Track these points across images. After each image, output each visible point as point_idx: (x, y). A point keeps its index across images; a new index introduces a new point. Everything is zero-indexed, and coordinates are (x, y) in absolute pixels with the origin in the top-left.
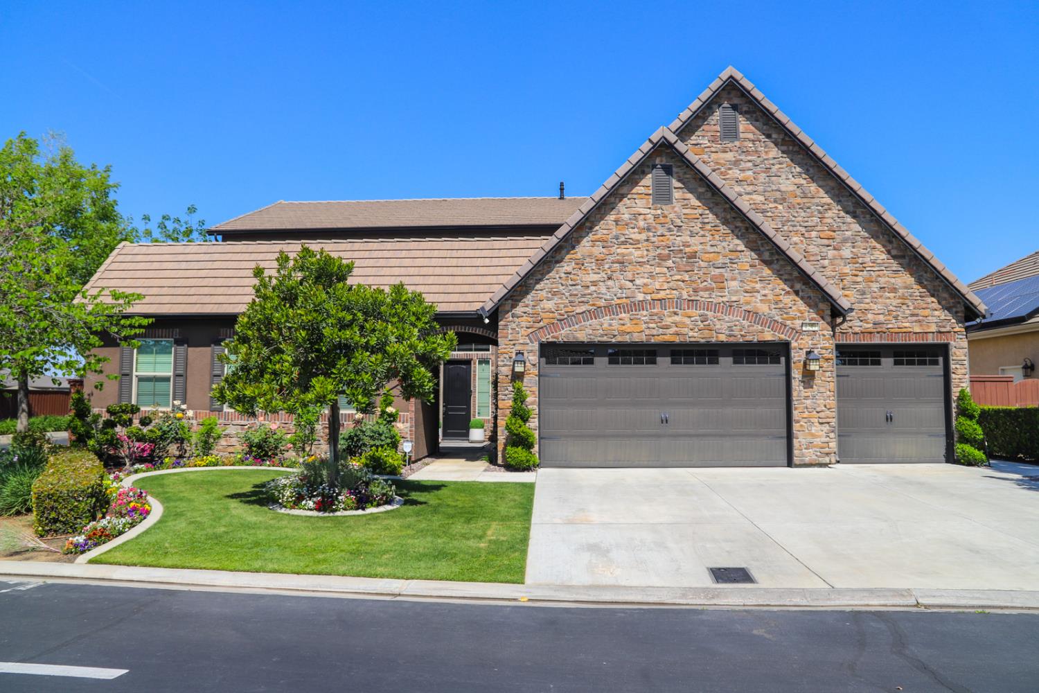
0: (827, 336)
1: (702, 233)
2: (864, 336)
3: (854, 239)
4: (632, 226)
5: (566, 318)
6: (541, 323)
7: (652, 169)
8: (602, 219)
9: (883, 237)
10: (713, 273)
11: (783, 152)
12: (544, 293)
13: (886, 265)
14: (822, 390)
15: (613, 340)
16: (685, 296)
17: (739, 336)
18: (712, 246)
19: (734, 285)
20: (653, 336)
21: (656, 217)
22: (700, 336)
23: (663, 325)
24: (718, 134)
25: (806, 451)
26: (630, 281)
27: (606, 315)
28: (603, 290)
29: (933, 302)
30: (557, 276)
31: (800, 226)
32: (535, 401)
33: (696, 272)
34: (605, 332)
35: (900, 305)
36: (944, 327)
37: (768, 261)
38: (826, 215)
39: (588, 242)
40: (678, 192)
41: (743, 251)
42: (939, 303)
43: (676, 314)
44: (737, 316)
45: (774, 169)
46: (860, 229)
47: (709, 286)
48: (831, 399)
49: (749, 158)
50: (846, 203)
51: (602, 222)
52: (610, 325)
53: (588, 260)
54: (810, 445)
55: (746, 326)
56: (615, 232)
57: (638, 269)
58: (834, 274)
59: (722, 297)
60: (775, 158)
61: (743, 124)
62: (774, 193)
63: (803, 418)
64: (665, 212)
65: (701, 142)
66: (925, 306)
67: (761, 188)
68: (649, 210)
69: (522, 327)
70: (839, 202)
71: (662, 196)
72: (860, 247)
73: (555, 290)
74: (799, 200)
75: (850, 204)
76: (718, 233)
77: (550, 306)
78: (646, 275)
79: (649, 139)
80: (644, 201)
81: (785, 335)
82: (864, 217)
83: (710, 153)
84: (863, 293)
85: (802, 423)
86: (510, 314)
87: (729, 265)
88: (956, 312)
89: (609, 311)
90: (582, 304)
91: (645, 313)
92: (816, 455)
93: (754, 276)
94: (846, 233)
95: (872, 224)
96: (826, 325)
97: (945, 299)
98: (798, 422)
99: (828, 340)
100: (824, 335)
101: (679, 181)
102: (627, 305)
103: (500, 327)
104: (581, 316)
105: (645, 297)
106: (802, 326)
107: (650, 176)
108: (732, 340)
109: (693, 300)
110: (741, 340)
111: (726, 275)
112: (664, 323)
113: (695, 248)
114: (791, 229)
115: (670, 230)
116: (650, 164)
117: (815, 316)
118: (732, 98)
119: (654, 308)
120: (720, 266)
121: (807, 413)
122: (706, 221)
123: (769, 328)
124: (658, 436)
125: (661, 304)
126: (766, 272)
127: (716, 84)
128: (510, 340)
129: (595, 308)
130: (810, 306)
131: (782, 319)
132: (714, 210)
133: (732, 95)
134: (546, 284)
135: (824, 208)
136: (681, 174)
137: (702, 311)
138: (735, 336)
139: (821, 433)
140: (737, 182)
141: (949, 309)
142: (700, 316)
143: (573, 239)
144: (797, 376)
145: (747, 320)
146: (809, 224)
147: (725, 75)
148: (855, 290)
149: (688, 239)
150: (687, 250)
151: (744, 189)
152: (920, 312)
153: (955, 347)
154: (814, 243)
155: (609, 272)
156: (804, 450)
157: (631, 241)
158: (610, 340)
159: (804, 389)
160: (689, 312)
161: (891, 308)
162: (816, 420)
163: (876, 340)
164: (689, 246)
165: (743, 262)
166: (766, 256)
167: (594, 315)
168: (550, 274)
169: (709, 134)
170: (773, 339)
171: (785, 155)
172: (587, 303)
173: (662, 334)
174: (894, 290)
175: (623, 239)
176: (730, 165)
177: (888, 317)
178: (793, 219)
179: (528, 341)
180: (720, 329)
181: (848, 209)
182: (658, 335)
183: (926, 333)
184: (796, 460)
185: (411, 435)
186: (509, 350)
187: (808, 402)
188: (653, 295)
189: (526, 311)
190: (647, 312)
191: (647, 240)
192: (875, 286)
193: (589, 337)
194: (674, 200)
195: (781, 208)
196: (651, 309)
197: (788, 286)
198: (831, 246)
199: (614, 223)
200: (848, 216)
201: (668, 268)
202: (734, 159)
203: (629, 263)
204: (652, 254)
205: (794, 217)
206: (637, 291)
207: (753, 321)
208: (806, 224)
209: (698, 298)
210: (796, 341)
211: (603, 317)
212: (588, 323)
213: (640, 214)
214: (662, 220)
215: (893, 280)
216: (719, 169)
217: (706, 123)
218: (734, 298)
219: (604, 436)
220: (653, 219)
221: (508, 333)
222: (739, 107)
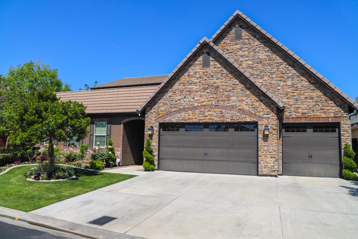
0: (275, 119)
1: (221, 78)
2: (297, 119)
3: (293, 77)
4: (194, 77)
5: (169, 114)
6: (160, 115)
7: (203, 54)
8: (183, 75)
9: (307, 75)
10: (225, 94)
11: (261, 42)
12: (161, 104)
13: (308, 87)
14: (272, 143)
15: (186, 122)
16: (214, 103)
17: (236, 120)
18: (225, 83)
19: (234, 98)
20: (201, 120)
21: (204, 73)
22: (219, 120)
23: (205, 116)
24: (234, 38)
25: (264, 169)
26: (192, 98)
27: (183, 112)
28: (182, 102)
29: (332, 103)
30: (166, 97)
31: (268, 72)
32: (157, 145)
33: (218, 94)
34: (183, 119)
35: (315, 105)
36: (337, 114)
37: (249, 88)
38: (280, 67)
39: (178, 84)
40: (213, 62)
41: (238, 84)
42: (335, 103)
43: (210, 111)
44: (235, 111)
45: (257, 50)
46: (296, 72)
47: (223, 99)
48: (276, 147)
49: (246, 46)
50: (289, 61)
51: (183, 76)
52: (184, 116)
53: (177, 91)
54: (266, 167)
55: (239, 115)
56: (188, 79)
57: (196, 94)
58: (283, 92)
59: (229, 103)
60: (257, 45)
61: (244, 33)
62: (257, 60)
63: (263, 155)
64: (207, 70)
65: (227, 42)
66: (327, 105)
67: (251, 58)
68: (201, 70)
69: (153, 117)
70: (286, 61)
71: (206, 64)
72: (295, 80)
73: (165, 103)
74: (268, 62)
75: (291, 62)
76: (228, 77)
77: (163, 109)
78: (199, 96)
79: (199, 42)
80: (199, 67)
81: (256, 119)
82: (298, 67)
83: (230, 46)
84: (297, 100)
85: (262, 157)
86: (149, 112)
87: (232, 90)
88: (344, 108)
89: (184, 110)
90: (174, 108)
91: (198, 111)
92: (269, 171)
93: (243, 94)
94: (289, 74)
95: (301, 69)
96: (274, 114)
97: (338, 102)
98: (261, 156)
99: (275, 121)
100: (273, 119)
101: (213, 58)
102: (191, 108)
103: (146, 117)
104: (174, 112)
105: (198, 105)
106: (263, 115)
107: (201, 57)
108: (233, 121)
109: (217, 105)
110: (237, 121)
111: (231, 94)
112: (205, 115)
113: (218, 84)
114: (264, 74)
115: (209, 77)
116: (202, 52)
117: (269, 110)
118: (240, 23)
119: (201, 109)
120: (228, 91)
121: (265, 152)
122: (223, 73)
123: (249, 116)
124: (203, 160)
125: (204, 107)
126: (248, 92)
127: (231, 18)
128: (149, 122)
129: (179, 109)
130: (267, 106)
131: (255, 112)
132: (226, 68)
133: (240, 22)
134: (162, 101)
135: (279, 64)
136: (214, 55)
137: (220, 110)
138: (234, 120)
139: (271, 162)
140: (241, 56)
141: (340, 106)
142: (220, 112)
143: (172, 83)
144: (260, 137)
145: (239, 113)
146: (272, 71)
147: (235, 14)
148: (293, 99)
149: (216, 80)
150: (215, 85)
151: (244, 59)
152: (325, 108)
153: (343, 124)
154: (274, 79)
155: (185, 95)
156: (263, 169)
157: (194, 83)
158: (184, 122)
159: (264, 142)
160: (216, 110)
161: (311, 106)
162: (269, 156)
163: (303, 121)
164: (216, 83)
165: (238, 89)
166: (248, 86)
167: (179, 112)
168: (164, 97)
169: (230, 38)
170: (250, 121)
171: (262, 44)
172: (176, 107)
173: (204, 119)
174: (312, 98)
175: (190, 82)
176: (238, 50)
177: (309, 111)
178: (265, 70)
179: (155, 122)
180: (227, 117)
181: (290, 64)
182: (203, 120)
183: (328, 117)
184: (259, 173)
185: (120, 156)
186: (148, 125)
187: (265, 148)
188: (201, 103)
189: (154, 111)
190: (199, 111)
191: (200, 82)
192: (302, 97)
193: (176, 120)
194: (211, 66)
195: (260, 66)
196: (200, 109)
197: (257, 98)
198: (282, 80)
199: (187, 76)
200: (290, 67)
201: (207, 93)
202: (240, 47)
203: (193, 92)
204: (201, 87)
205: (265, 69)
206: (195, 102)
207: (242, 113)
208: (271, 72)
209: (219, 104)
210: (261, 121)
211: (182, 113)
212: (176, 115)
213: (197, 72)
214: (206, 74)
215: (311, 94)
216: (233, 52)
217: (229, 34)
218: (234, 104)
219: (183, 159)
220: (202, 73)
221: (148, 119)
222: (243, 26)
